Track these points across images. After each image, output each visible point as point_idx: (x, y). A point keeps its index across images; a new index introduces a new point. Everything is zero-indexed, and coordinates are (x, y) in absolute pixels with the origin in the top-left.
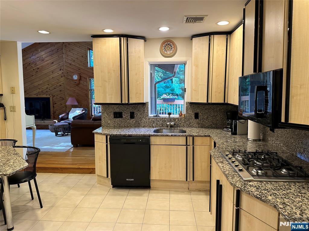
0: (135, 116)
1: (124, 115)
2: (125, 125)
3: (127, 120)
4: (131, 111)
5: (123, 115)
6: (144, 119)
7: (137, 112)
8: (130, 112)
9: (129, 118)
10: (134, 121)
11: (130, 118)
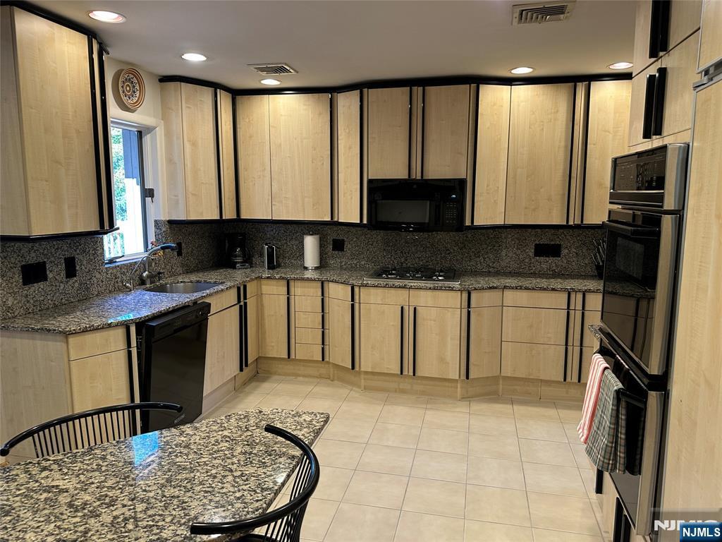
0: (77, 268)
1: (51, 271)
2: (56, 303)
3: (58, 284)
4: (68, 255)
5: (48, 272)
6: (98, 276)
7: (81, 257)
8: (65, 259)
9: (65, 279)
10: (76, 285)
11: (67, 278)
